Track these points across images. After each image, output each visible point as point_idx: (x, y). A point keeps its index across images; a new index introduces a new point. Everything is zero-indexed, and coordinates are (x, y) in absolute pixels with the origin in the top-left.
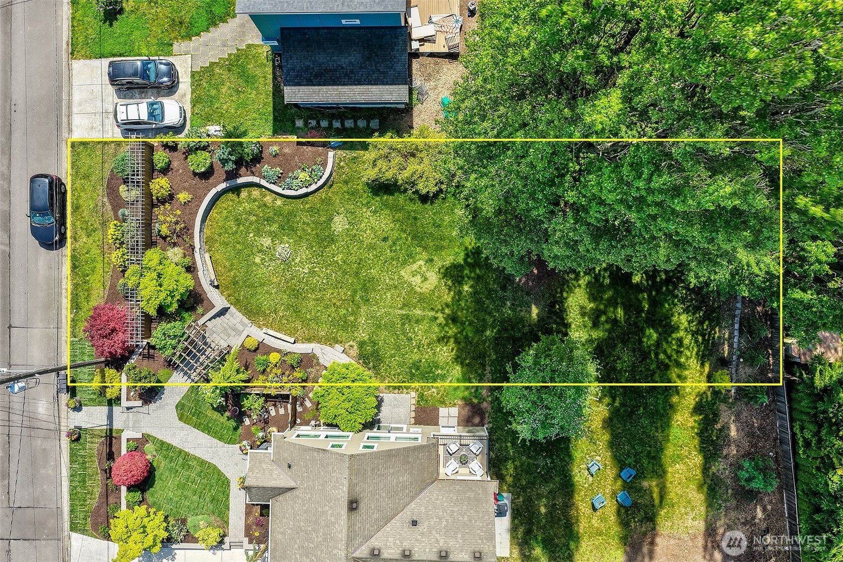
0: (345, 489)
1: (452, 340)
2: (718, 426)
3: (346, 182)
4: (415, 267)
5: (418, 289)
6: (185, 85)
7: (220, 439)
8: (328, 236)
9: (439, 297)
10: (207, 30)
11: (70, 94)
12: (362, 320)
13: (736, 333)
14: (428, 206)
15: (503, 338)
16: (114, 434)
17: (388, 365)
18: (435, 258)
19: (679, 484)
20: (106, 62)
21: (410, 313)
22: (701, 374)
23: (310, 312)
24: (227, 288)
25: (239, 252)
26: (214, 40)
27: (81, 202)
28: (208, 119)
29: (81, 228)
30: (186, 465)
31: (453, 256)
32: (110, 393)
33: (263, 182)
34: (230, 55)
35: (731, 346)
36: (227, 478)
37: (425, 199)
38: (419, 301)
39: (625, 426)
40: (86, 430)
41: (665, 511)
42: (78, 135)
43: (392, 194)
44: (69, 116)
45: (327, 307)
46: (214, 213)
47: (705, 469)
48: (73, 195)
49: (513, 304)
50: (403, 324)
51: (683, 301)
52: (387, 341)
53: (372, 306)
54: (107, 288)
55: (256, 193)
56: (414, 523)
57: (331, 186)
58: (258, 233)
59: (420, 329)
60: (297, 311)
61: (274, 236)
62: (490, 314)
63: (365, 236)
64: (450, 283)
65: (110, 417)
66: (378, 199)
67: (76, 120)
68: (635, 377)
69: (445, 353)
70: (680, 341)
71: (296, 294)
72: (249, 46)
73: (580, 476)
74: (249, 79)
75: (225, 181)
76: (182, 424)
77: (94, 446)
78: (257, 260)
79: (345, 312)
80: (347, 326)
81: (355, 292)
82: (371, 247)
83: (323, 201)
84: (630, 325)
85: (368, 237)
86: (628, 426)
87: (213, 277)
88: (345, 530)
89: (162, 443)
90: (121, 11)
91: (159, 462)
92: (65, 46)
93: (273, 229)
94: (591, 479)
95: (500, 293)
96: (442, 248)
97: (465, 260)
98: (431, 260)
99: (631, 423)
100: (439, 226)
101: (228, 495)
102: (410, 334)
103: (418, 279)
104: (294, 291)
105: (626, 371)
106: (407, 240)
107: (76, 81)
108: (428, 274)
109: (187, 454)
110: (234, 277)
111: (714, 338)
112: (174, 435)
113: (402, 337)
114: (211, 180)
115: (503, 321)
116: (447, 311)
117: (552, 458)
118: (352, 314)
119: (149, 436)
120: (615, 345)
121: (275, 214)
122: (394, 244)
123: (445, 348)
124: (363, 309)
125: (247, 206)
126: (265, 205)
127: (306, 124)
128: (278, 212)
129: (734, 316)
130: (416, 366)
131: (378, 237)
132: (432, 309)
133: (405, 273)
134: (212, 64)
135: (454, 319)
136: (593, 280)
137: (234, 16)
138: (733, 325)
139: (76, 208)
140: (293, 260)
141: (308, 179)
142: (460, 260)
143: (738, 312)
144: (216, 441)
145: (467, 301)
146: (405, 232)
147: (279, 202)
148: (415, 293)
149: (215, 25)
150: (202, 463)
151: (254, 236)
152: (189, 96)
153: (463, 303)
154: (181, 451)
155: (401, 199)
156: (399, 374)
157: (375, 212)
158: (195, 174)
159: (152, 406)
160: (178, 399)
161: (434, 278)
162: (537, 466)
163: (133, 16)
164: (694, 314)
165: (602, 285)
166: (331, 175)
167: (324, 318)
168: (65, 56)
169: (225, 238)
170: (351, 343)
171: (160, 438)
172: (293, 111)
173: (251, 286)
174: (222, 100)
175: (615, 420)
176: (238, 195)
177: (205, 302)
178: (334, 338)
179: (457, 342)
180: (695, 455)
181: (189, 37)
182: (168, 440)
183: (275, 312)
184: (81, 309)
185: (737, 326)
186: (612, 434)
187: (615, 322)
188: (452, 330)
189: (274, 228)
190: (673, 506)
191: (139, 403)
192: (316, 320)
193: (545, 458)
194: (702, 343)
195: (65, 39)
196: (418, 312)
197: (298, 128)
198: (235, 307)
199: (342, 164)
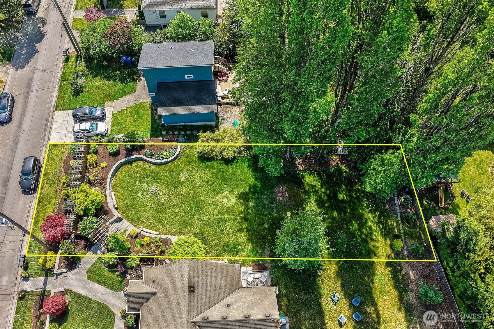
0: (187, 279)
1: (245, 230)
2: (403, 273)
3: (187, 157)
4: (224, 194)
5: (226, 205)
6: (109, 118)
7: (111, 289)
8: (178, 182)
9: (237, 208)
10: (122, 97)
11: (51, 125)
12: (196, 222)
13: (400, 222)
14: (229, 166)
15: (274, 228)
16: (46, 293)
17: (211, 246)
18: (234, 190)
19: (388, 308)
20: (71, 111)
21: (222, 217)
22: (386, 244)
23: (167, 219)
24: (122, 209)
25: (130, 191)
26: (124, 101)
27: (48, 171)
28: (119, 132)
29: (46, 183)
30: (89, 307)
31: (243, 188)
32: (49, 265)
33: (145, 158)
34: (132, 106)
35: (399, 229)
36: (113, 313)
37: (228, 161)
38: (226, 211)
39: (350, 275)
40: (29, 292)
41: (384, 326)
42: (51, 142)
43: (211, 162)
44: (49, 134)
45: (176, 216)
46: (118, 174)
47: (401, 299)
48: (45, 168)
49: (277, 211)
50: (219, 223)
51: (367, 207)
52: (210, 232)
53: (201, 214)
55: (140, 163)
56: (229, 305)
57: (180, 159)
58: (141, 182)
59: (228, 226)
60: (160, 219)
61: (149, 183)
62: (265, 216)
63: (197, 181)
64: (242, 201)
65: (45, 283)
66: (203, 164)
67: (52, 136)
68: (350, 247)
69: (242, 237)
70: (370, 228)
71: (160, 210)
72: (141, 103)
73: (327, 305)
74: (140, 115)
75: (125, 157)
76: (89, 281)
77: (32, 302)
78: (140, 195)
79: (187, 218)
80: (187, 225)
81: (192, 208)
82: (201, 186)
83: (175, 166)
84: (342, 220)
85: (198, 181)
86: (351, 274)
87: (115, 203)
88: (186, 305)
89: (76, 293)
90: (82, 92)
91: (72, 306)
92: (52, 107)
93: (148, 179)
94: (335, 307)
95: (270, 205)
96: (238, 185)
97: (249, 190)
98: (232, 191)
99: (353, 273)
100: (235, 175)
101: (113, 324)
102: (223, 228)
103: (226, 200)
104: (158, 209)
105: (344, 244)
106: (219, 182)
107: (55, 120)
108: (231, 198)
109: (90, 300)
110: (126, 204)
111: (388, 225)
112: (83, 289)
113: (218, 230)
114: (118, 157)
115: (273, 219)
116: (242, 215)
117: (310, 295)
118: (190, 219)
119: (68, 290)
120: (336, 231)
121: (150, 173)
122: (212, 184)
123: (242, 235)
124: (197, 216)
125: (136, 170)
126: (145, 168)
127: (167, 133)
128: (152, 172)
129: (397, 214)
130: (227, 244)
131: (204, 181)
132: (234, 215)
133: (219, 198)
134: (123, 110)
135: (246, 219)
136: (318, 199)
137: (135, 92)
138: (397, 218)
139: (45, 174)
140: (159, 194)
141: (168, 154)
142: (247, 190)
143: (398, 211)
144: (109, 290)
145: (252, 210)
146: (218, 178)
147: (152, 167)
148: (224, 207)
149: (126, 95)
150: (99, 304)
151: (139, 183)
152: (110, 123)
153: (250, 211)
154: (86, 298)
155: (215, 163)
156: (217, 250)
157: (202, 170)
158: (110, 154)
159: (73, 272)
160: (88, 267)
161: (234, 199)
162: (302, 300)
163: (87, 93)
164: (375, 213)
165: (323, 200)
166: (179, 154)
167: (175, 222)
168: (52, 110)
169: (123, 185)
170: (190, 234)
171: (75, 291)
172: (161, 128)
173: (136, 208)
174: (126, 124)
175: (343, 271)
176: (131, 165)
177: (110, 214)
178: (180, 232)
179: (248, 230)
180: (394, 290)
181: (113, 100)
182: (80, 292)
183: (148, 220)
184: (39, 223)
185: (399, 219)
186: (342, 280)
187: (333, 218)
188: (245, 225)
189: (150, 179)
190: (388, 323)
191: (65, 270)
192: (171, 223)
193: (306, 294)
194: (383, 228)
195: (53, 104)
196: (226, 216)
197: (163, 135)
198: (126, 219)
199: (185, 149)
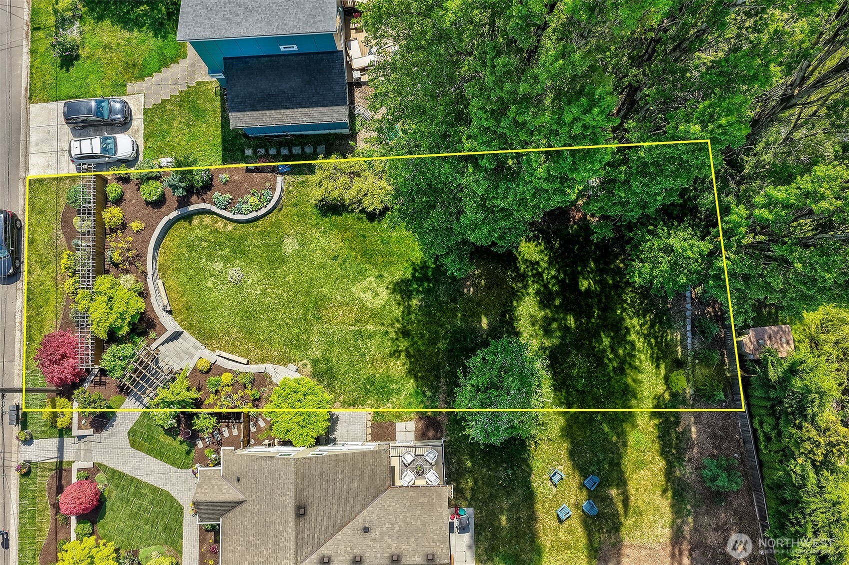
0: (292, 494)
1: (403, 354)
2: (680, 429)
3: (295, 206)
4: (365, 283)
5: (369, 305)
6: (138, 122)
7: (173, 464)
8: (279, 258)
9: (390, 312)
10: (159, 71)
11: (27, 135)
12: (315, 338)
13: (689, 334)
14: (375, 224)
15: (456, 349)
16: (65, 467)
17: (342, 382)
18: (385, 274)
19: (646, 491)
20: (61, 104)
21: (363, 329)
22: (657, 375)
23: (263, 332)
24: (180, 313)
25: (192, 278)
26: (166, 79)
27: (36, 236)
28: (160, 152)
29: (36, 261)
30: (138, 494)
31: (402, 272)
32: (61, 422)
33: (214, 209)
34: (181, 92)
35: (684, 347)
36: (180, 505)
37: (372, 217)
38: (370, 317)
39: (585, 433)
40: (36, 463)
41: (634, 519)
42: (33, 174)
43: (340, 214)
44: (26, 155)
45: (279, 327)
46: (166, 241)
47: (669, 473)
48: (29, 230)
49: (464, 316)
50: (356, 340)
51: (632, 305)
52: (341, 358)
53: (324, 323)
54: (60, 318)
55: (207, 219)
56: (366, 530)
57: (281, 209)
58: (210, 258)
59: (372, 344)
60: (250, 333)
61: (225, 260)
62: (442, 326)
63: (315, 255)
64: (398, 297)
65: (61, 449)
66: (327, 219)
67: (33, 159)
68: (591, 382)
69: (399, 367)
70: (632, 344)
71: (249, 315)
72: (199, 83)
73: (541, 485)
74: (199, 113)
75: (176, 209)
76: (134, 451)
77: (45, 480)
78: (210, 284)
79: (297, 330)
80: (299, 344)
81: (307, 310)
82: (322, 266)
83: (273, 224)
84: (582, 331)
85: (318, 257)
86: (589, 433)
87: (166, 302)
88: (293, 538)
89: (114, 471)
90: (77, 57)
91: (110, 492)
92: (23, 92)
93: (224, 253)
94: (554, 490)
95: (451, 306)
96: (391, 264)
97: (413, 275)
98: (381, 276)
99: (591, 430)
100: (387, 243)
101: (181, 523)
102: (363, 350)
103: (369, 295)
104: (246, 312)
105: (582, 377)
106: (356, 257)
107: (33, 124)
108: (379, 290)
109: (139, 482)
110: (188, 302)
111: (666, 340)
112: (125, 463)
113: (355, 353)
114: (163, 209)
115: (455, 332)
116: (398, 325)
117: (513, 470)
118: (305, 333)
119: (100, 465)
120: (569, 352)
121: (226, 239)
122: (344, 262)
123: (399, 362)
124: (316, 327)
125: (199, 232)
126: (216, 230)
127: (255, 153)
128: (230, 237)
129: (685, 318)
130: (371, 381)
131: (328, 256)
132: (383, 324)
133: (356, 290)
134: (164, 101)
135: (405, 333)
136: (542, 288)
137: (185, 57)
138: (685, 326)
139: (32, 242)
140: (245, 282)
141: (257, 203)
142: (408, 276)
143: (688, 313)
144: (168, 466)
145: (416, 314)
146: (354, 250)
147: (230, 227)
148: (367, 309)
149: (166, 65)
150: (155, 490)
151: (206, 261)
152: (142, 132)
153: (413, 317)
154: (132, 479)
155: (349, 218)
156: (353, 391)
157: (324, 233)
158: (148, 203)
159: (104, 434)
160: (130, 425)
161: (384, 293)
162: (499, 479)
163: (89, 61)
164: (644, 317)
165: (550, 293)
166: (280, 199)
167: (276, 338)
168: (23, 101)
169: (178, 264)
170: (305, 361)
171: (112, 466)
172: (242, 141)
173: (204, 310)
174: (173, 134)
175: (574, 427)
176: (190, 222)
177: (158, 326)
178: (287, 358)
179: (408, 356)
180: (659, 460)
181: (141, 78)
182: (120, 468)
183: (229, 334)
184: (34, 341)
185: (689, 328)
186: (572, 442)
187: (566, 329)
188: (404, 344)
189: (226, 252)
190: (641, 515)
191: (91, 431)
192: (269, 340)
193: (505, 469)
194: (655, 346)
195: (24, 85)
196: (370, 327)
197: (248, 156)
198: (188, 331)
199: (291, 188)
